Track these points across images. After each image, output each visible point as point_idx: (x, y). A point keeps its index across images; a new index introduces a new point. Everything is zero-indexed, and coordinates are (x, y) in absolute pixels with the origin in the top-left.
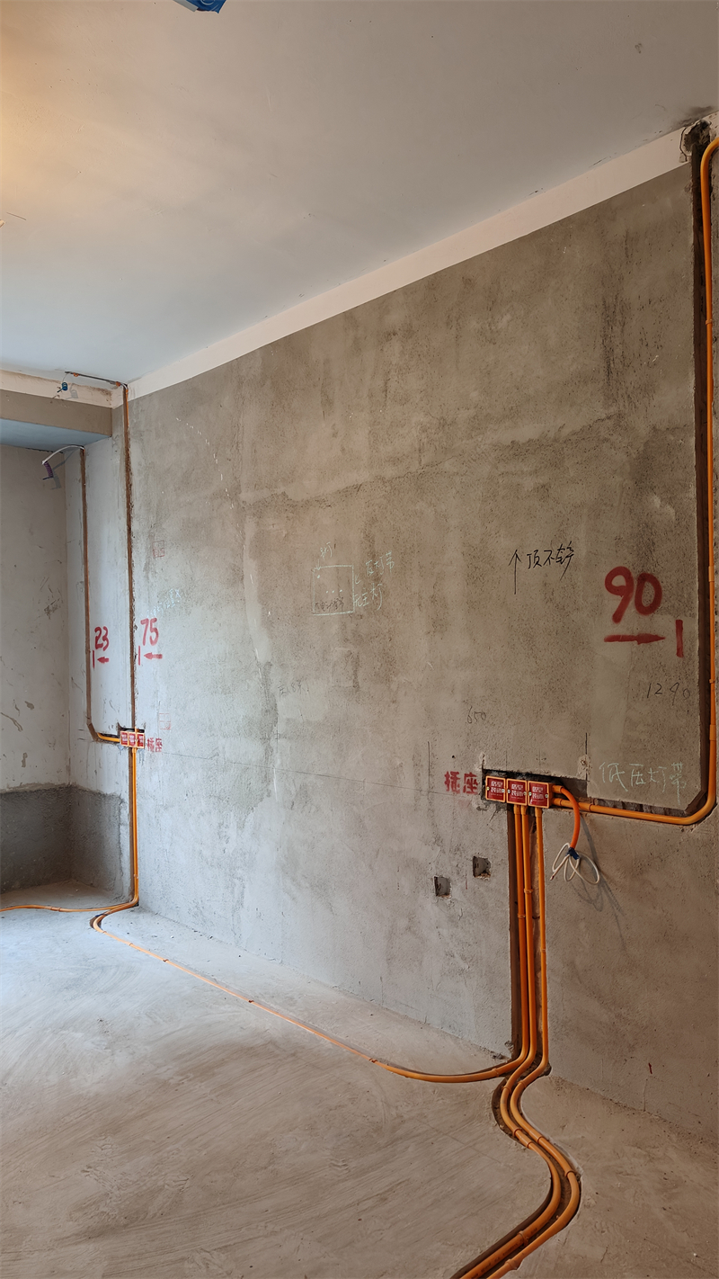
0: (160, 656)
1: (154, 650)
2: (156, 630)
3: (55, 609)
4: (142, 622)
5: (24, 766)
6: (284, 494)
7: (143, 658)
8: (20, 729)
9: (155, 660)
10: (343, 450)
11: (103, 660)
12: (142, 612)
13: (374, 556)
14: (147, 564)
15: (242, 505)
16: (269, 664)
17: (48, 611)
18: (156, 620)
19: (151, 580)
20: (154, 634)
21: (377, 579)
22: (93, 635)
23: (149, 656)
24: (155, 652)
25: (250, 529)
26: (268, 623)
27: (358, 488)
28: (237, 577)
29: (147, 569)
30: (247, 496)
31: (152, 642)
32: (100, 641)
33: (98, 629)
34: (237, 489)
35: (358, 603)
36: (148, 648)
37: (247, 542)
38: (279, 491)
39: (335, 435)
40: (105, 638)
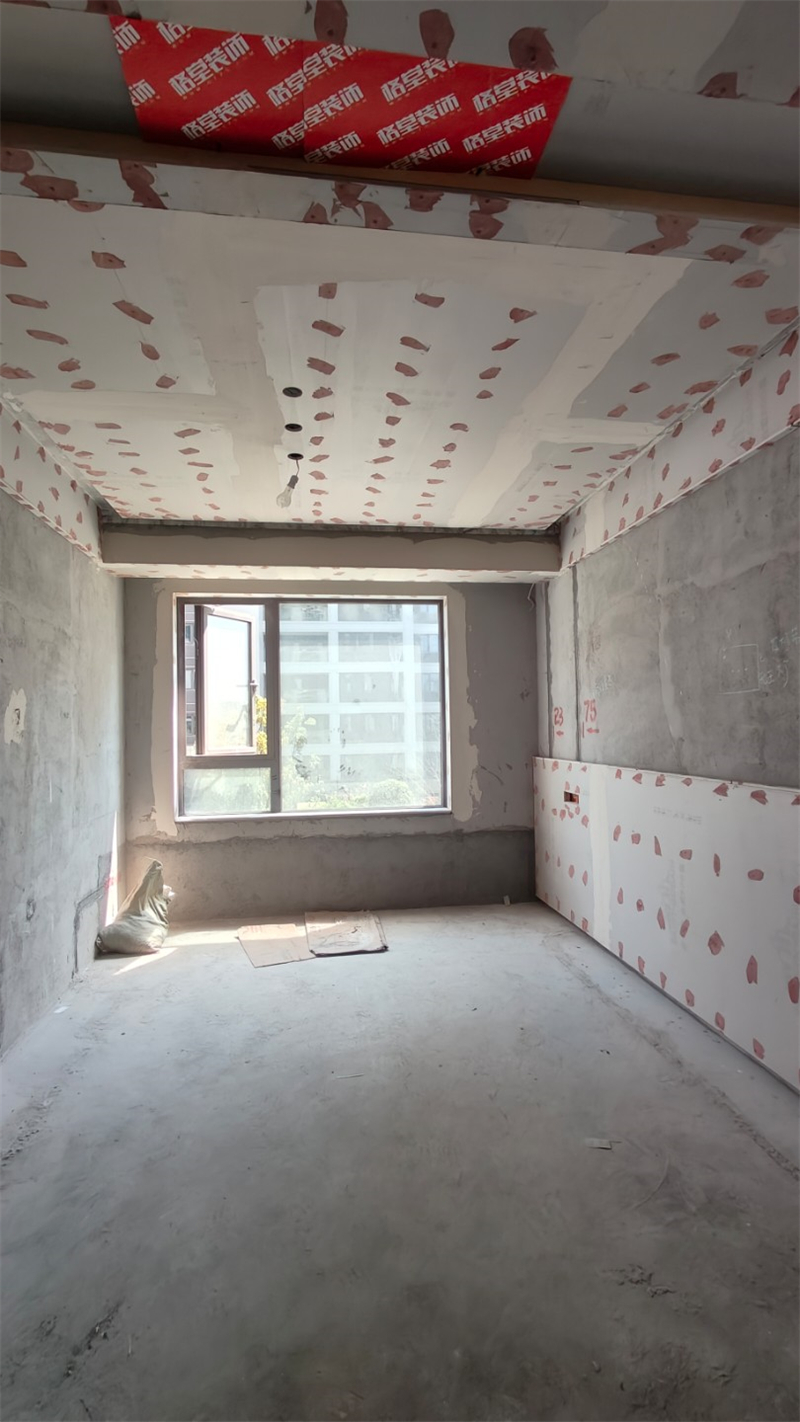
0: (597, 731)
1: (593, 726)
2: (595, 710)
3: (527, 695)
4: (586, 703)
5: (505, 811)
6: (692, 584)
7: (585, 732)
8: (502, 783)
9: (594, 733)
10: (746, 533)
11: (560, 733)
12: (587, 694)
13: (779, 633)
14: (588, 656)
15: (658, 598)
16: (682, 740)
17: (522, 695)
18: (594, 701)
19: (591, 668)
20: (593, 713)
21: (783, 656)
22: (554, 713)
23: (590, 730)
24: (594, 728)
25: (664, 618)
26: (681, 702)
27: (762, 567)
28: (655, 662)
29: (587, 660)
30: (662, 590)
31: (592, 720)
32: (558, 719)
33: (556, 709)
34: (654, 585)
35: (763, 680)
36: (589, 725)
37: (662, 629)
38: (688, 581)
39: (738, 521)
40: (561, 717)
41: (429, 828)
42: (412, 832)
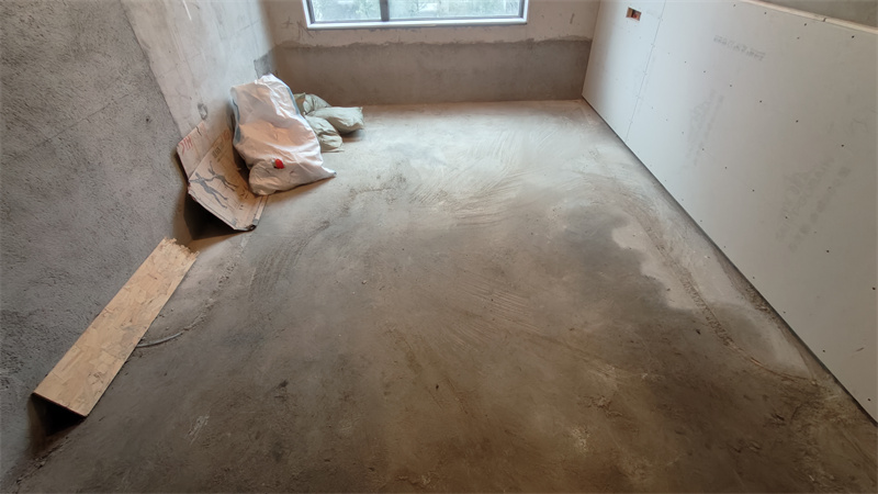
41: (506, 37)
42: (491, 41)
